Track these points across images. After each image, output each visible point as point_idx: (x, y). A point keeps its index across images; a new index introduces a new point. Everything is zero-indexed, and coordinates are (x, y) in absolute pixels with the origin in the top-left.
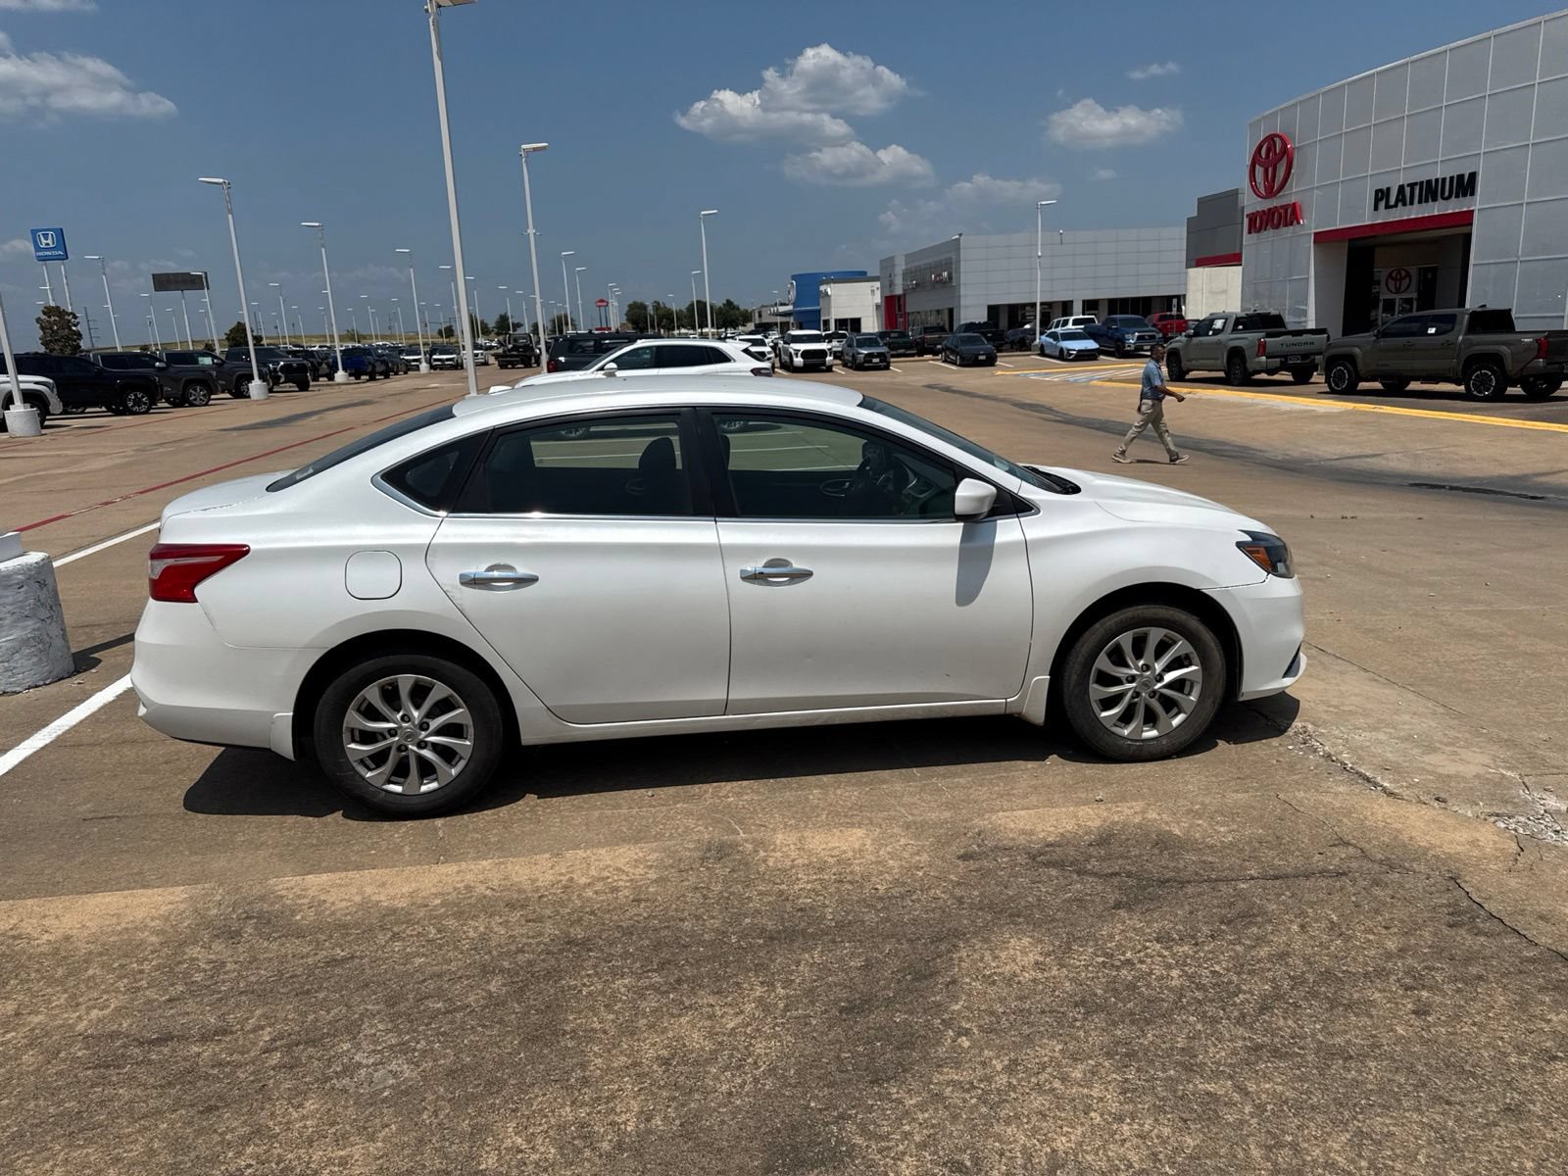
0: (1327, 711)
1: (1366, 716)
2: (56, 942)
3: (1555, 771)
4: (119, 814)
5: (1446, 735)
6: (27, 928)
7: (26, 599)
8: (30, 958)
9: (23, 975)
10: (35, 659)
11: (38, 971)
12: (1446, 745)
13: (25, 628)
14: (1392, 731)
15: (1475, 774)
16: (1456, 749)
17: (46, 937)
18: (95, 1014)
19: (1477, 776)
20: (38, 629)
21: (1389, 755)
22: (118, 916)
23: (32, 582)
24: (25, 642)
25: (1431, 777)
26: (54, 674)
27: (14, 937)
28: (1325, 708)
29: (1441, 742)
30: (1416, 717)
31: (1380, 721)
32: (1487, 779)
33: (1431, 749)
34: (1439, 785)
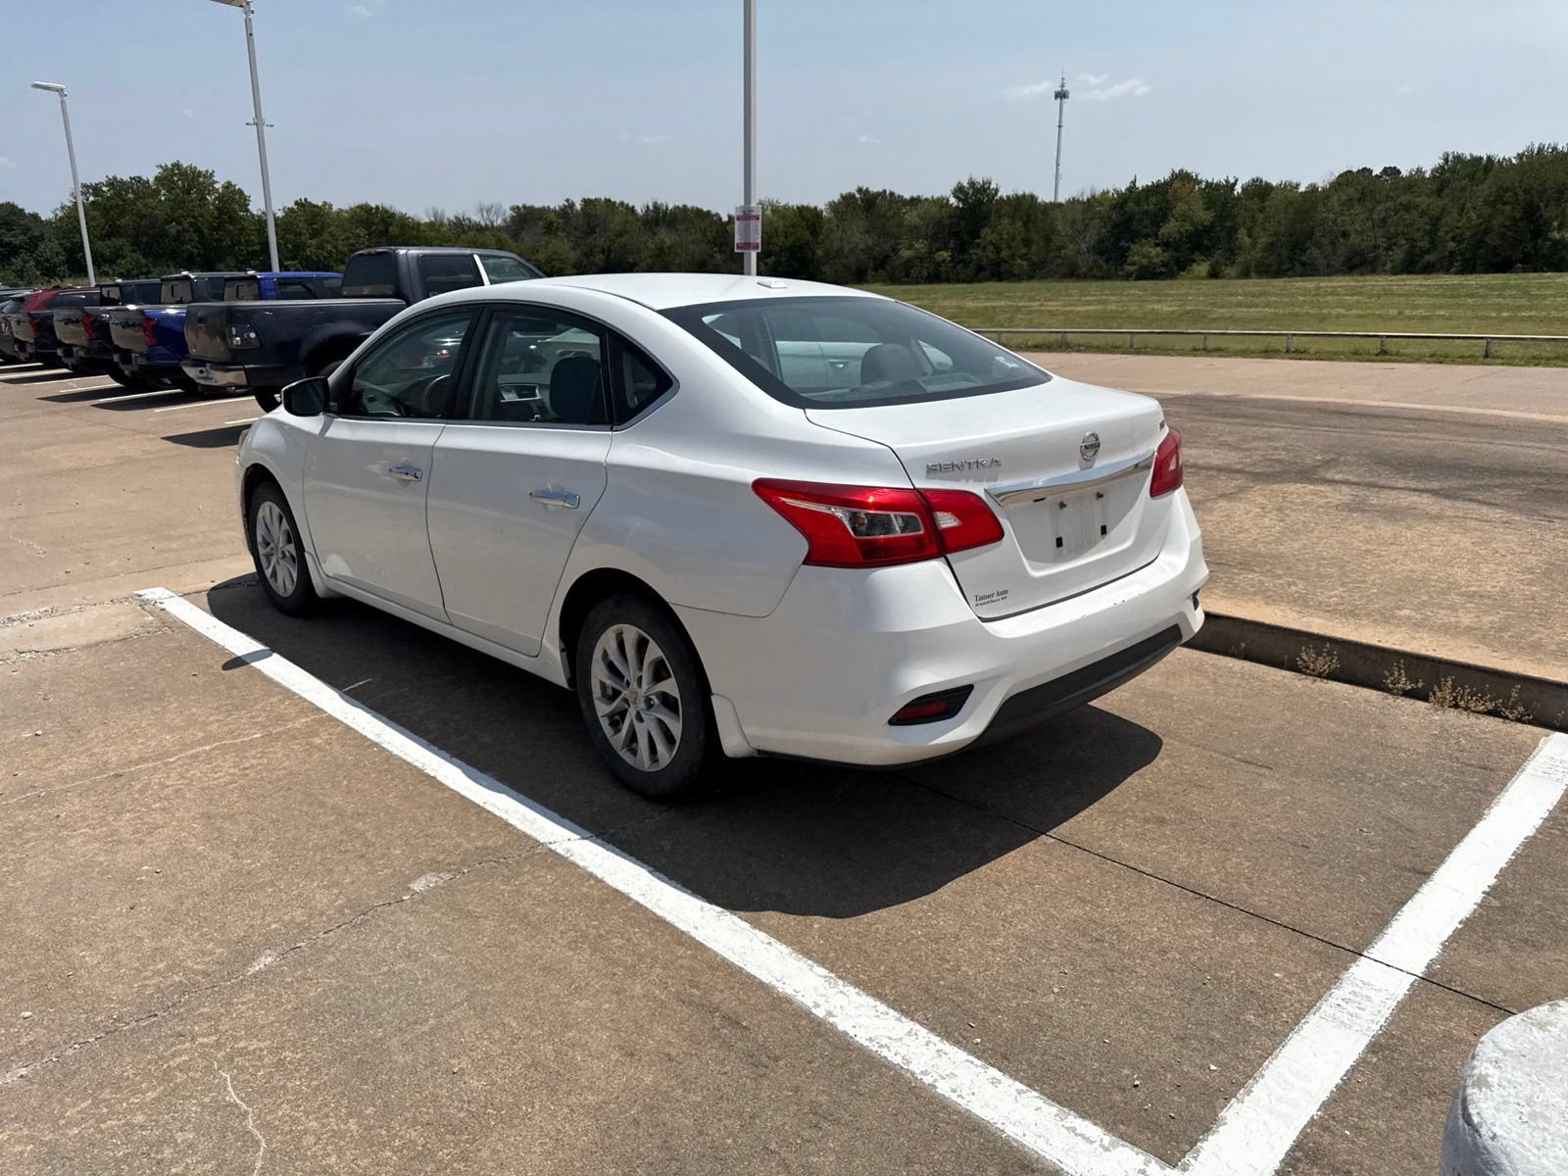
2: (1274, 604)
4: (1232, 760)
8: (1289, 602)
9: (1290, 597)
11: (1283, 597)
17: (1279, 607)
18: (1249, 576)
22: (1236, 605)
27: (1301, 612)
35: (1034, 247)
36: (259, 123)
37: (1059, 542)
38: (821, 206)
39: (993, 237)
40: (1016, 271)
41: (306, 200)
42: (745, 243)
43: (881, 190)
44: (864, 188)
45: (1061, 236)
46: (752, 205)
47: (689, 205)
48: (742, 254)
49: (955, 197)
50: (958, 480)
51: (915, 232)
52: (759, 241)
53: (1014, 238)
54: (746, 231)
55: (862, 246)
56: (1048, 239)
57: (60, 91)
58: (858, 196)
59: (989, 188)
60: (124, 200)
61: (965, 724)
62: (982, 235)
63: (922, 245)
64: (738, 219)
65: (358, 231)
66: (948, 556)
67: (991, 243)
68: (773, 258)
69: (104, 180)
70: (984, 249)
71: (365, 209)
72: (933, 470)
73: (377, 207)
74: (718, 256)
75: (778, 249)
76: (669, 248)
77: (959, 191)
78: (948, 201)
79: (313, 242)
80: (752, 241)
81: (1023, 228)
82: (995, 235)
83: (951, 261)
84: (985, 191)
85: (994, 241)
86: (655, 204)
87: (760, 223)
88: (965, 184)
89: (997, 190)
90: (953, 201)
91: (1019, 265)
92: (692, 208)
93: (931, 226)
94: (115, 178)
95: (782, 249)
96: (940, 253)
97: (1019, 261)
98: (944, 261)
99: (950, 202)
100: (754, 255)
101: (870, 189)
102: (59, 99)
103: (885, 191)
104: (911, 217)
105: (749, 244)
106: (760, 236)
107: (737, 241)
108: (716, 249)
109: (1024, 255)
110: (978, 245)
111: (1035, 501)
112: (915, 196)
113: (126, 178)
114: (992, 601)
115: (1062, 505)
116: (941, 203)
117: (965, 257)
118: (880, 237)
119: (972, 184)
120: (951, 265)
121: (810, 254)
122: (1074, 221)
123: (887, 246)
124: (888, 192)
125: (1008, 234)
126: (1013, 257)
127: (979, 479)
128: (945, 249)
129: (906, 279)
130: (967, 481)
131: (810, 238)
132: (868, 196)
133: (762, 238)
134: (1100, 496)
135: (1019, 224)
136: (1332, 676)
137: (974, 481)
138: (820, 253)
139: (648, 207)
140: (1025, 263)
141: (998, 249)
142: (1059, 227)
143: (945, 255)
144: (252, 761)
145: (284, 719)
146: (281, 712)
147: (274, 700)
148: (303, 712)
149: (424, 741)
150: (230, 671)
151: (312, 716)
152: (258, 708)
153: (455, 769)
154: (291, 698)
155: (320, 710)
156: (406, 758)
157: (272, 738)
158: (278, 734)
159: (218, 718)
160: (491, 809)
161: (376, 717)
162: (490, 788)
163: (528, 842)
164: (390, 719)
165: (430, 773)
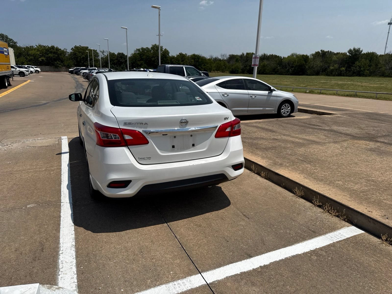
2: (301, 174)
4: (241, 214)
6: (303, 178)
8: (307, 174)
9: (310, 173)
11: (307, 172)
17: (301, 175)
18: (306, 165)
22: (289, 173)
27: (306, 177)
35: (372, 67)
36: (159, 35)
37: (173, 147)
38: (309, 55)
39: (358, 64)
40: (365, 73)
41: (182, 53)
42: (254, 64)
43: (327, 51)
44: (323, 50)
45: (381, 64)
46: (257, 55)
47: (274, 54)
48: (253, 67)
49: (349, 53)
50: (134, 127)
51: (335, 62)
52: (258, 64)
53: (366, 64)
54: (255, 61)
55: (319, 66)
56: (377, 65)
57: (126, 29)
58: (321, 52)
59: (359, 50)
60: (144, 53)
61: (129, 190)
62: (356, 63)
63: (337, 66)
64: (253, 58)
65: (192, 60)
66: (129, 146)
67: (358, 66)
68: (294, 68)
69: (141, 48)
70: (356, 67)
71: (194, 55)
72: (125, 124)
73: (197, 55)
74: (279, 67)
75: (295, 66)
76: (266, 65)
77: (350, 51)
78: (346, 54)
79: (182, 63)
80: (256, 64)
81: (369, 62)
82: (360, 63)
83: (345, 70)
84: (358, 51)
85: (359, 65)
86: (264, 54)
87: (259, 59)
88: (352, 49)
89: (362, 51)
90: (348, 54)
91: (366, 72)
92: (274, 55)
93: (340, 61)
94: (143, 48)
95: (296, 66)
96: (342, 68)
97: (367, 71)
98: (343, 70)
99: (347, 54)
100: (256, 67)
101: (325, 50)
102: (126, 30)
103: (329, 51)
104: (334, 58)
105: (255, 65)
106: (258, 63)
107: (252, 64)
108: (278, 65)
109: (368, 69)
110: (354, 66)
111: (163, 135)
112: (338, 52)
113: (145, 48)
114: (145, 160)
115: (175, 137)
116: (344, 54)
117: (350, 69)
118: (325, 63)
119: (354, 49)
120: (345, 71)
121: (304, 67)
122: (386, 60)
123: (327, 66)
124: (330, 51)
125: (364, 63)
126: (365, 70)
127: (141, 128)
128: (344, 67)
129: (330, 75)
130: (137, 128)
131: (304, 63)
132: (324, 52)
133: (259, 63)
134: (191, 136)
135: (368, 61)
136: (302, 197)
137: (139, 128)
138: (307, 67)
139: (262, 55)
140: (368, 72)
141: (360, 67)
142: (381, 62)
143: (343, 69)
144: (36, 175)
145: (52, 167)
146: (54, 165)
147: (56, 162)
148: (58, 166)
149: (70, 176)
150: (56, 155)
151: (58, 167)
152: (51, 164)
153: (67, 183)
154: (59, 163)
155: (61, 166)
156: (62, 179)
157: (45, 170)
158: (47, 170)
159: (42, 165)
160: (62, 193)
161: (68, 169)
162: (68, 188)
163: (59, 201)
164: (70, 170)
165: (62, 183)
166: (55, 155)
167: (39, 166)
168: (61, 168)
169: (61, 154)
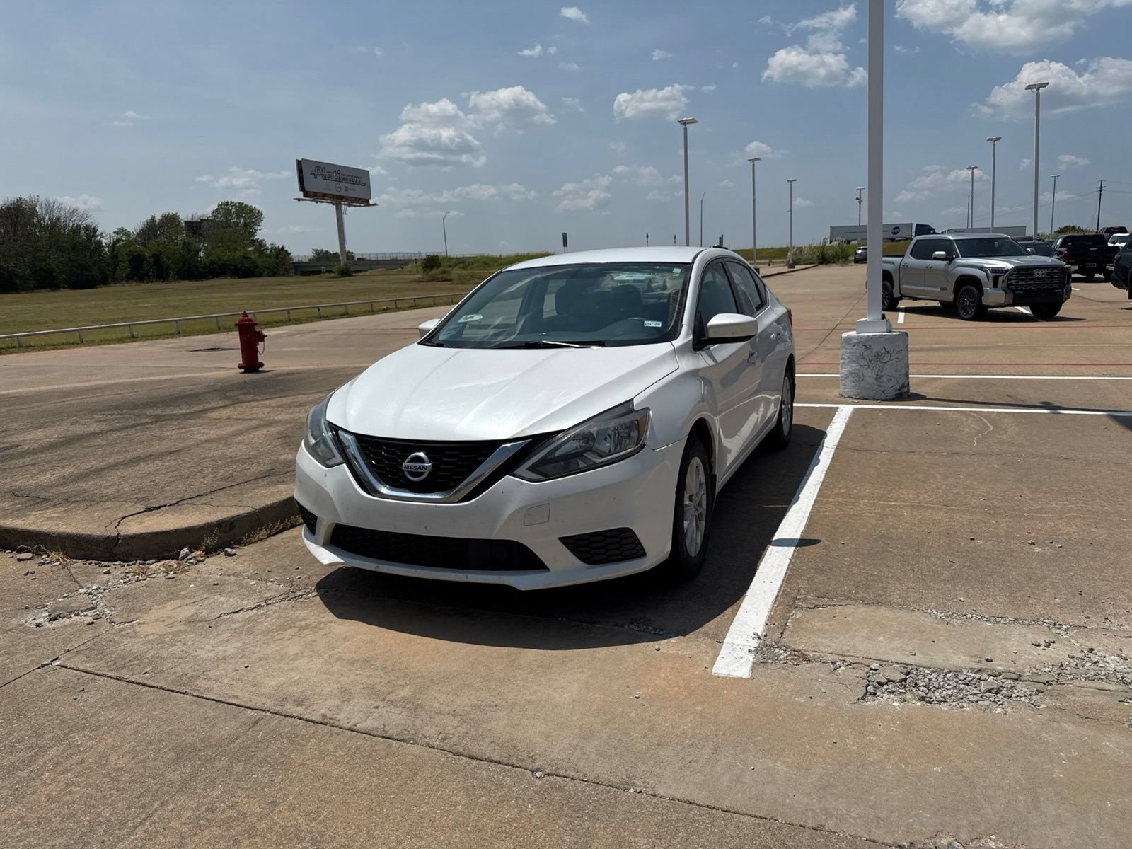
0: (304, 619)
1: (267, 632)
3: (81, 648)
5: (185, 644)
7: (856, 352)
10: (853, 384)
12: (181, 631)
13: (852, 367)
14: (234, 626)
15: (151, 612)
16: (170, 630)
19: (148, 610)
20: (858, 370)
21: (222, 599)
23: (861, 345)
24: (851, 373)
25: (182, 593)
26: (861, 395)
28: (308, 622)
29: (186, 632)
30: (221, 655)
31: (250, 632)
32: (139, 612)
33: (191, 621)
34: (175, 589)
144: (882, 492)
145: (840, 504)
146: (834, 507)
147: (827, 513)
148: (825, 503)
149: (805, 478)
150: (820, 538)
151: (825, 500)
152: (842, 513)
153: (816, 468)
154: (819, 511)
155: (815, 501)
156: (823, 475)
157: (858, 498)
158: (854, 498)
159: (869, 515)
160: (831, 456)
161: (801, 490)
162: (819, 461)
163: (840, 448)
164: (797, 488)
165: (826, 469)
166: (823, 539)
167: (876, 511)
168: (818, 495)
169: (802, 543)
